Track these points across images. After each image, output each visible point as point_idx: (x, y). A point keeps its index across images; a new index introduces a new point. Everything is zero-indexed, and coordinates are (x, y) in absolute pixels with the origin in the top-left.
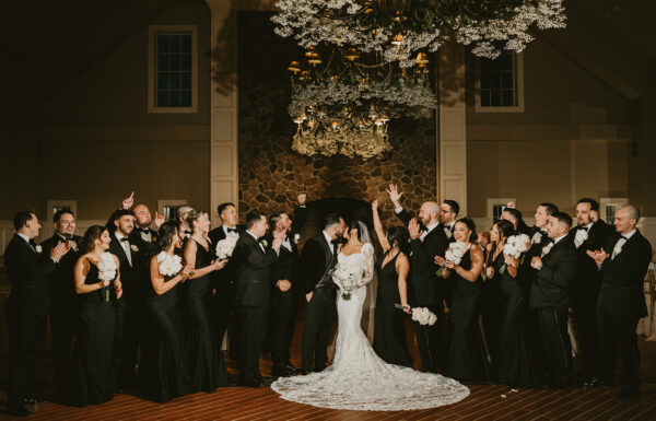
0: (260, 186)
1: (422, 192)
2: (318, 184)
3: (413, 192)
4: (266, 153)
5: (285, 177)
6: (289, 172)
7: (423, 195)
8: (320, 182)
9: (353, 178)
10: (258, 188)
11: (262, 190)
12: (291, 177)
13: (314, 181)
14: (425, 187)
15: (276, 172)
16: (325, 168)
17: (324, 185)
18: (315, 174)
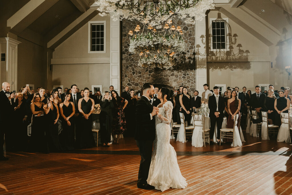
0: (129, 80)
1: (190, 82)
2: (150, 79)
3: (187, 82)
4: (131, 68)
5: (138, 77)
6: (139, 75)
7: (190, 83)
8: (151, 78)
9: (164, 77)
10: (128, 81)
11: (130, 81)
12: (140, 76)
13: (149, 78)
14: (191, 80)
15: (135, 74)
16: (153, 73)
17: (152, 79)
18: (149, 75)
